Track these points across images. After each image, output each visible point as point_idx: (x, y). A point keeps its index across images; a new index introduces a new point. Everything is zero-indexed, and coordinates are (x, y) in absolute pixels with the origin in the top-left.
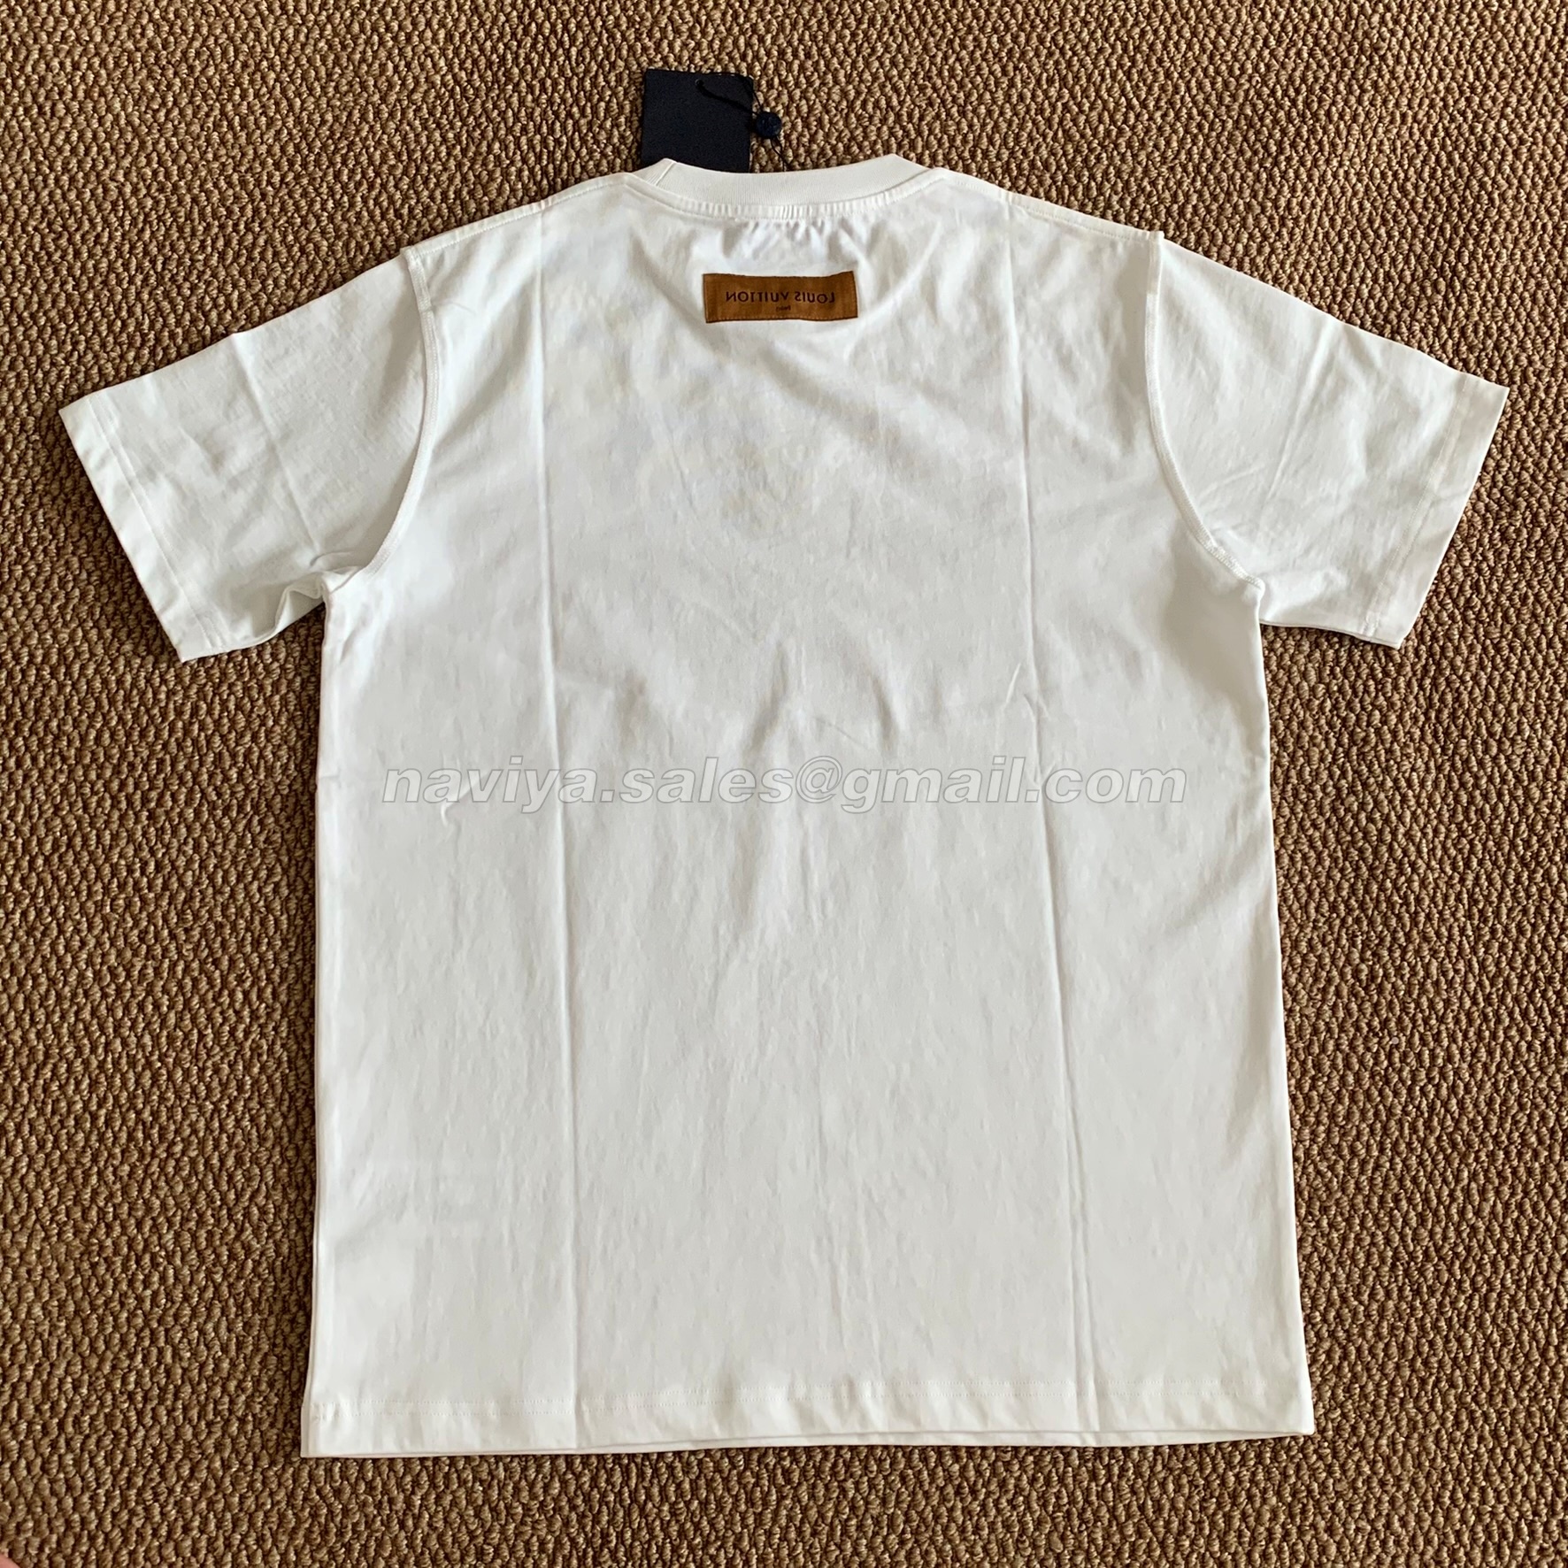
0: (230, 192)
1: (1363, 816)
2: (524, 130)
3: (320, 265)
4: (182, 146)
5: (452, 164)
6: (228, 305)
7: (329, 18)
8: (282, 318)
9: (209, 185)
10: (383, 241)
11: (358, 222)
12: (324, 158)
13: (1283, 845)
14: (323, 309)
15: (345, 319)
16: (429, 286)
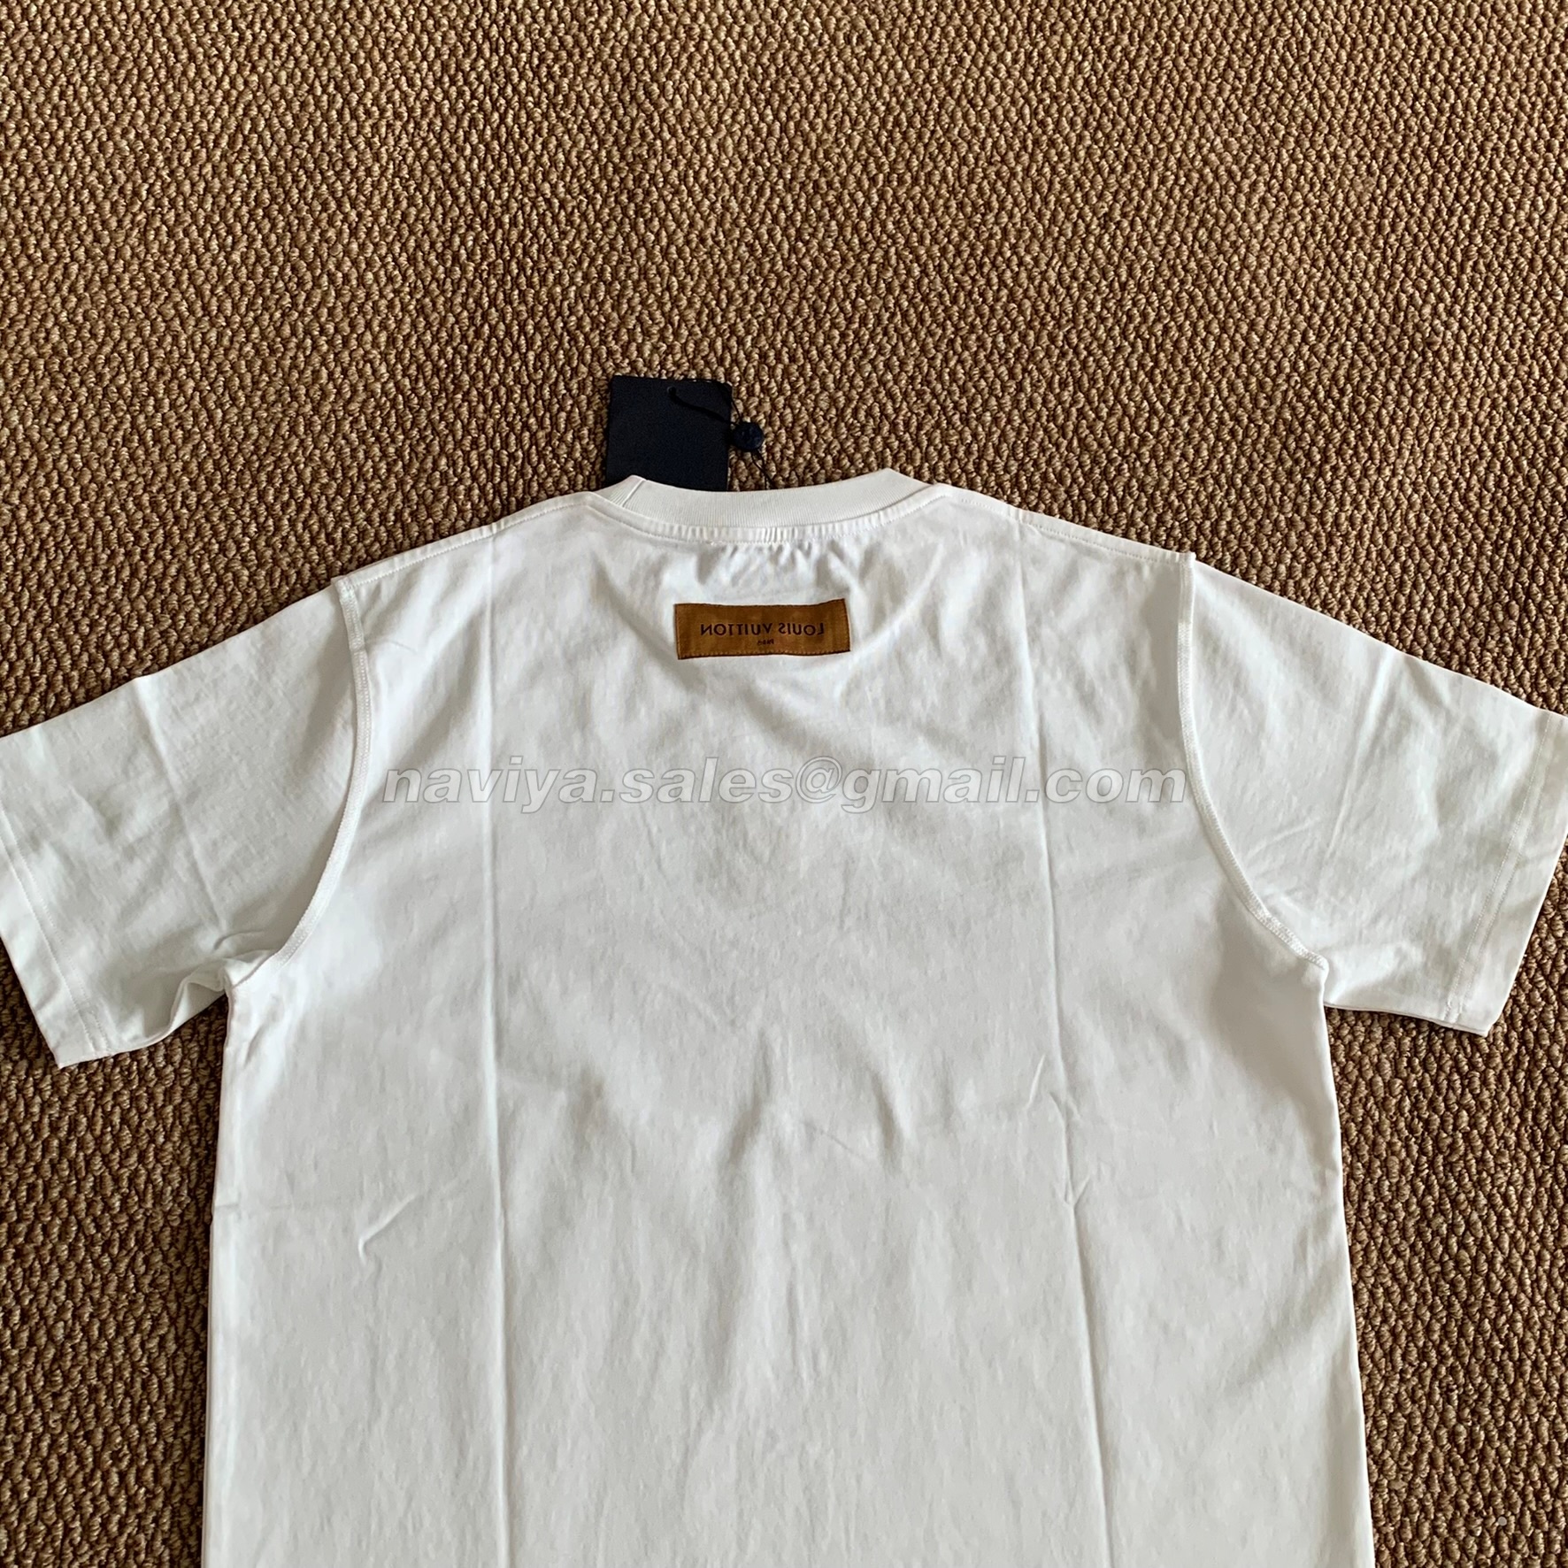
0: (139, 515)
1: (1454, 1240)
2: (475, 443)
3: (239, 597)
4: (86, 464)
5: (393, 482)
6: (132, 643)
7: (256, 319)
8: (193, 659)
9: (116, 508)
10: (312, 569)
11: (284, 549)
12: (247, 476)
13: (1361, 1278)
14: (240, 648)
15: (267, 658)
16: (363, 620)
